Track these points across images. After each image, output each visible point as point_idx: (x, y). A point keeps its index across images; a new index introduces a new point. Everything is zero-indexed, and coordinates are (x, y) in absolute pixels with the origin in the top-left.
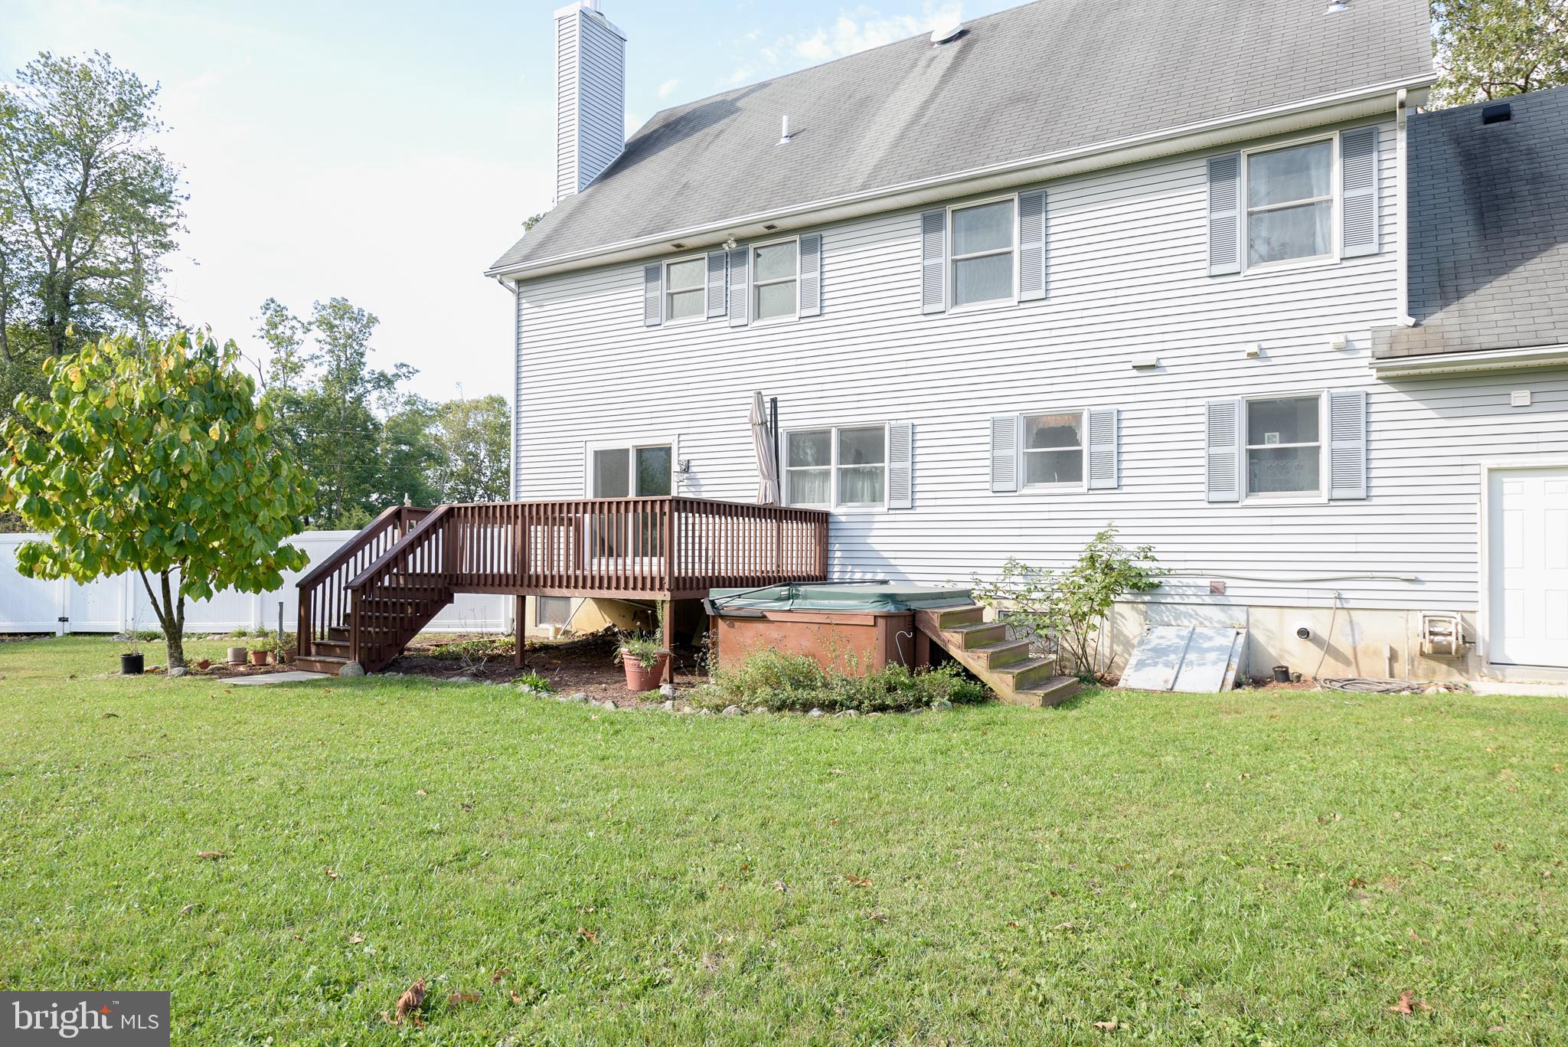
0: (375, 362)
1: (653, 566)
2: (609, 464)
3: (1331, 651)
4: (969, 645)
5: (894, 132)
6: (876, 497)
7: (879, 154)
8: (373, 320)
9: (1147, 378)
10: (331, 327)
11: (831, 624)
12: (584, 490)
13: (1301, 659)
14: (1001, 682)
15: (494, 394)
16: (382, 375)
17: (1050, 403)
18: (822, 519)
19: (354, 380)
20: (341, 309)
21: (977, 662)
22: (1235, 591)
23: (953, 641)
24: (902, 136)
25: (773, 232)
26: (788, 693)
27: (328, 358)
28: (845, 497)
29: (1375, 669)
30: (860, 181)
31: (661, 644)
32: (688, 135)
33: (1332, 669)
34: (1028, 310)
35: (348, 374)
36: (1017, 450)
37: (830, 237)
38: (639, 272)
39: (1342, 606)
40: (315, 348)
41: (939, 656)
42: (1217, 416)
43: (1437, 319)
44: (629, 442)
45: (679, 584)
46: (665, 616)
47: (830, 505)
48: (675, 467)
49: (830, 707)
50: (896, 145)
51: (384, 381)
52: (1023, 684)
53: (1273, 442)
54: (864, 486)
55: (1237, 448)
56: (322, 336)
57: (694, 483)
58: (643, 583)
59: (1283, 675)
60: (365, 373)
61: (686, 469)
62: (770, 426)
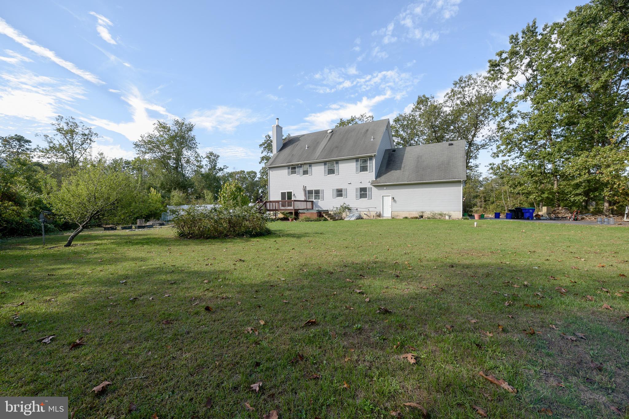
0: (219, 165)
1: (292, 208)
2: (283, 194)
3: (368, 216)
4: (326, 215)
5: (321, 150)
6: (319, 199)
7: (319, 154)
8: (218, 156)
9: (350, 185)
10: (210, 158)
11: (312, 214)
12: (279, 199)
13: (365, 217)
14: (329, 219)
15: (242, 170)
16: (221, 168)
17: (339, 188)
18: (312, 202)
19: (215, 169)
20: (211, 154)
21: (326, 217)
22: (359, 210)
23: (324, 215)
24: (322, 151)
25: (305, 164)
26: (307, 220)
27: (209, 165)
28: (315, 199)
29: (372, 217)
30: (316, 158)
31: (293, 216)
32: (293, 144)
33: (367, 218)
34: (336, 176)
35: (214, 168)
36: (335, 193)
37: (313, 165)
38: (287, 168)
39: (369, 211)
40: (206, 163)
41: (323, 216)
42: (357, 189)
43: (378, 179)
44: (286, 191)
45: (295, 210)
46: (293, 213)
47: (313, 200)
48: (293, 195)
49: (311, 221)
50: (321, 152)
51: (221, 169)
52: (331, 219)
53: (363, 193)
54: (317, 197)
55: (359, 193)
56: (208, 160)
57: (295, 197)
58: (291, 210)
59: (362, 218)
60: (217, 168)
61: (294, 195)
62: (305, 190)
